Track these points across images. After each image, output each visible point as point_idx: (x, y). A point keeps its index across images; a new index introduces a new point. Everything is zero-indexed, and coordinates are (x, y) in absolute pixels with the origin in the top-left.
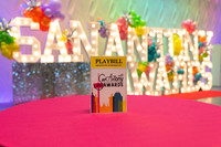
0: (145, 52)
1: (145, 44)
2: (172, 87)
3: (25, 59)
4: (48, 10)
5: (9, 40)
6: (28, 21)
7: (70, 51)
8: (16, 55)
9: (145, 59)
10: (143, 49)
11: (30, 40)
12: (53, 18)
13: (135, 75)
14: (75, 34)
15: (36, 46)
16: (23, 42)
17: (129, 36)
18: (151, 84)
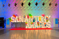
3: (13, 22)
5: (11, 19)
7: (19, 21)
9: (32, 22)
10: (32, 20)
11: (14, 19)
13: (30, 24)
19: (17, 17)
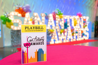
0: (63, 25)
1: (63, 22)
2: (73, 38)
3: (16, 29)
4: (25, 9)
5: (9, 21)
6: (17, 13)
8: (12, 27)
9: (63, 28)
11: (18, 21)
12: (26, 12)
13: (59, 34)
14: (36, 18)
15: (20, 23)
16: (15, 21)
17: (57, 19)
18: (65, 37)
19: (27, 15)
